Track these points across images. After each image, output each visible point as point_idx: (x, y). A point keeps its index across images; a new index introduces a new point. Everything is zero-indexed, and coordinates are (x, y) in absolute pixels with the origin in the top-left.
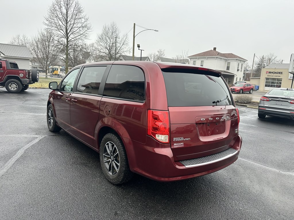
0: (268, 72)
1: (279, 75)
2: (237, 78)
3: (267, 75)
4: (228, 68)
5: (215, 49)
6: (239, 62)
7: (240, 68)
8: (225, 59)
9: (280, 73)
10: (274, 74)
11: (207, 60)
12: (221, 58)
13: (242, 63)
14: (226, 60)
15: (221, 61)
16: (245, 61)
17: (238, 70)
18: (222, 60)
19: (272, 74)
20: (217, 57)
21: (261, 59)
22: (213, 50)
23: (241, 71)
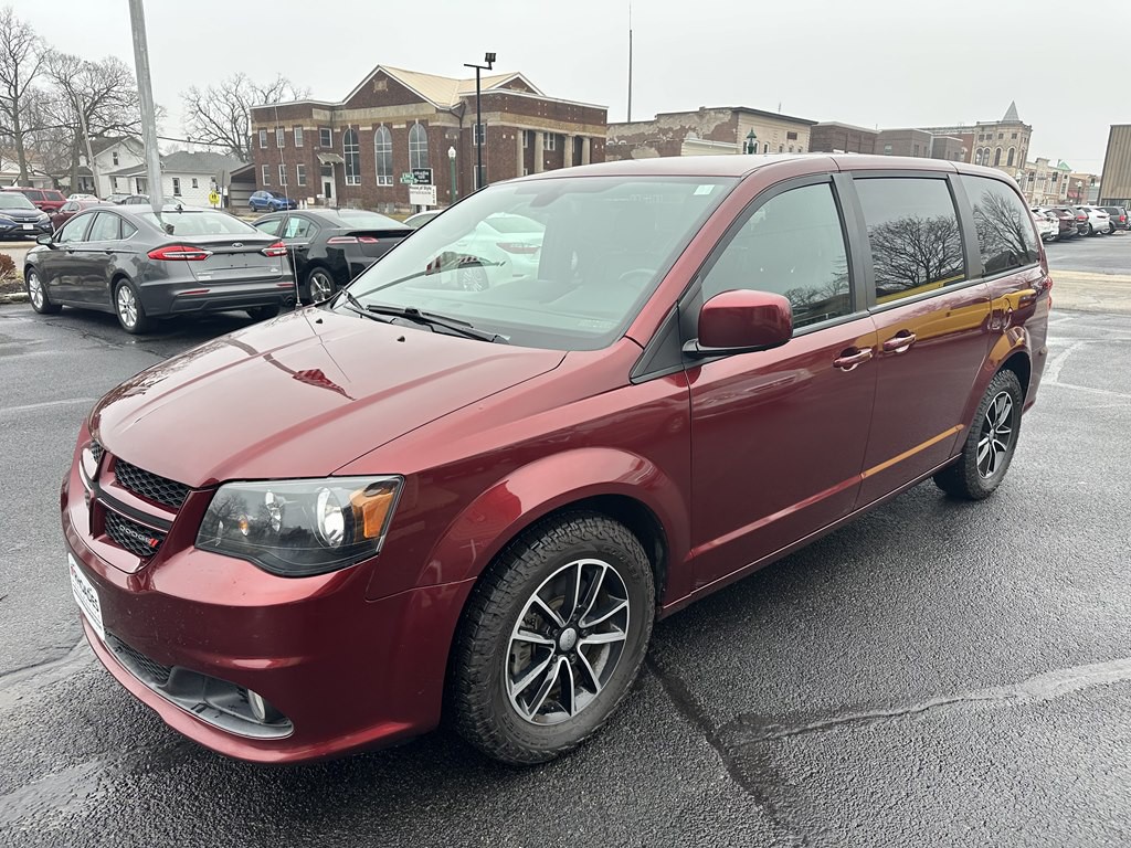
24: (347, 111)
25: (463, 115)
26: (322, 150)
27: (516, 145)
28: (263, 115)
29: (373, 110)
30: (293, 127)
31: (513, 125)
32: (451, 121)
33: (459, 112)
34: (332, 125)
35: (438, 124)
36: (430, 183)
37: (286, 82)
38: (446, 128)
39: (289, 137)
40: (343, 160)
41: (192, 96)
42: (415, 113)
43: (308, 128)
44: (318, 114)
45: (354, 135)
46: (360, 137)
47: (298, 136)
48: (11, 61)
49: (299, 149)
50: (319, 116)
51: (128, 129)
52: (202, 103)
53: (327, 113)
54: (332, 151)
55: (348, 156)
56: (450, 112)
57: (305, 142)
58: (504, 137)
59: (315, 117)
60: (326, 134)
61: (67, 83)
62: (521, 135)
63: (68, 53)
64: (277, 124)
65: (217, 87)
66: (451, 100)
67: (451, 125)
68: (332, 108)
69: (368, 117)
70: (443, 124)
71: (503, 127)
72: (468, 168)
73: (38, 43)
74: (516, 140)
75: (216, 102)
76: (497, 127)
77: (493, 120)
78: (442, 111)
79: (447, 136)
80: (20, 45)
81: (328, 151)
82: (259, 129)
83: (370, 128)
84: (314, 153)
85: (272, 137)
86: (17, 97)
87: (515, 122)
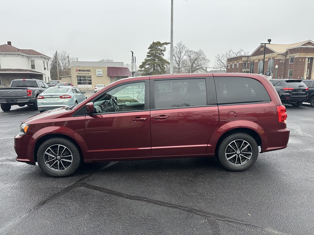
0: (78, 70)
1: (88, 72)
2: (45, 78)
3: (77, 73)
4: (33, 66)
5: (9, 43)
6: (44, 60)
7: (46, 67)
8: (27, 56)
9: (88, 71)
10: (84, 72)
11: (4, 56)
12: (23, 55)
13: (47, 60)
14: (28, 58)
15: (23, 59)
16: (49, 59)
17: (45, 69)
18: (24, 57)
19: (82, 72)
20: (18, 54)
21: (54, 56)
22: (7, 44)
23: (48, 70)
24: (252, 57)
25: (287, 55)
26: (244, 68)
27: (305, 62)
28: (230, 60)
29: (259, 56)
30: (237, 62)
31: (304, 56)
32: (282, 57)
33: (286, 54)
34: (247, 61)
35: (278, 58)
36: (270, 76)
37: (242, 50)
38: (280, 59)
39: (236, 65)
40: (249, 70)
41: (218, 57)
42: (271, 56)
43: (240, 62)
44: (244, 58)
45: (253, 63)
46: (255, 64)
47: (238, 65)
48: (180, 53)
49: (238, 68)
50: (244, 59)
51: (201, 66)
52: (220, 58)
53: (246, 58)
54: (247, 68)
55: (251, 69)
56: (282, 54)
57: (239, 66)
58: (300, 60)
59: (243, 59)
60: (245, 63)
61: (190, 57)
62: (307, 59)
63: (191, 50)
64: (233, 62)
65: (225, 54)
66: (283, 51)
67: (282, 58)
68: (248, 57)
69: (257, 58)
70: (279, 58)
71: (300, 57)
72: (287, 70)
73: (186, 49)
74: (305, 61)
75: (223, 57)
76: (298, 58)
77: (297, 55)
78: (279, 55)
79: (280, 62)
80: (182, 49)
81: (245, 68)
82: (229, 64)
83: (258, 61)
84: (241, 69)
85: (231, 65)
86: (180, 61)
87: (305, 55)
